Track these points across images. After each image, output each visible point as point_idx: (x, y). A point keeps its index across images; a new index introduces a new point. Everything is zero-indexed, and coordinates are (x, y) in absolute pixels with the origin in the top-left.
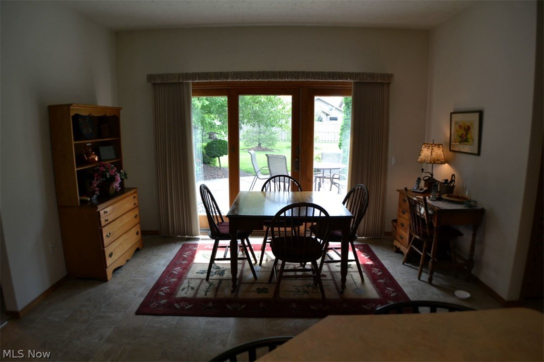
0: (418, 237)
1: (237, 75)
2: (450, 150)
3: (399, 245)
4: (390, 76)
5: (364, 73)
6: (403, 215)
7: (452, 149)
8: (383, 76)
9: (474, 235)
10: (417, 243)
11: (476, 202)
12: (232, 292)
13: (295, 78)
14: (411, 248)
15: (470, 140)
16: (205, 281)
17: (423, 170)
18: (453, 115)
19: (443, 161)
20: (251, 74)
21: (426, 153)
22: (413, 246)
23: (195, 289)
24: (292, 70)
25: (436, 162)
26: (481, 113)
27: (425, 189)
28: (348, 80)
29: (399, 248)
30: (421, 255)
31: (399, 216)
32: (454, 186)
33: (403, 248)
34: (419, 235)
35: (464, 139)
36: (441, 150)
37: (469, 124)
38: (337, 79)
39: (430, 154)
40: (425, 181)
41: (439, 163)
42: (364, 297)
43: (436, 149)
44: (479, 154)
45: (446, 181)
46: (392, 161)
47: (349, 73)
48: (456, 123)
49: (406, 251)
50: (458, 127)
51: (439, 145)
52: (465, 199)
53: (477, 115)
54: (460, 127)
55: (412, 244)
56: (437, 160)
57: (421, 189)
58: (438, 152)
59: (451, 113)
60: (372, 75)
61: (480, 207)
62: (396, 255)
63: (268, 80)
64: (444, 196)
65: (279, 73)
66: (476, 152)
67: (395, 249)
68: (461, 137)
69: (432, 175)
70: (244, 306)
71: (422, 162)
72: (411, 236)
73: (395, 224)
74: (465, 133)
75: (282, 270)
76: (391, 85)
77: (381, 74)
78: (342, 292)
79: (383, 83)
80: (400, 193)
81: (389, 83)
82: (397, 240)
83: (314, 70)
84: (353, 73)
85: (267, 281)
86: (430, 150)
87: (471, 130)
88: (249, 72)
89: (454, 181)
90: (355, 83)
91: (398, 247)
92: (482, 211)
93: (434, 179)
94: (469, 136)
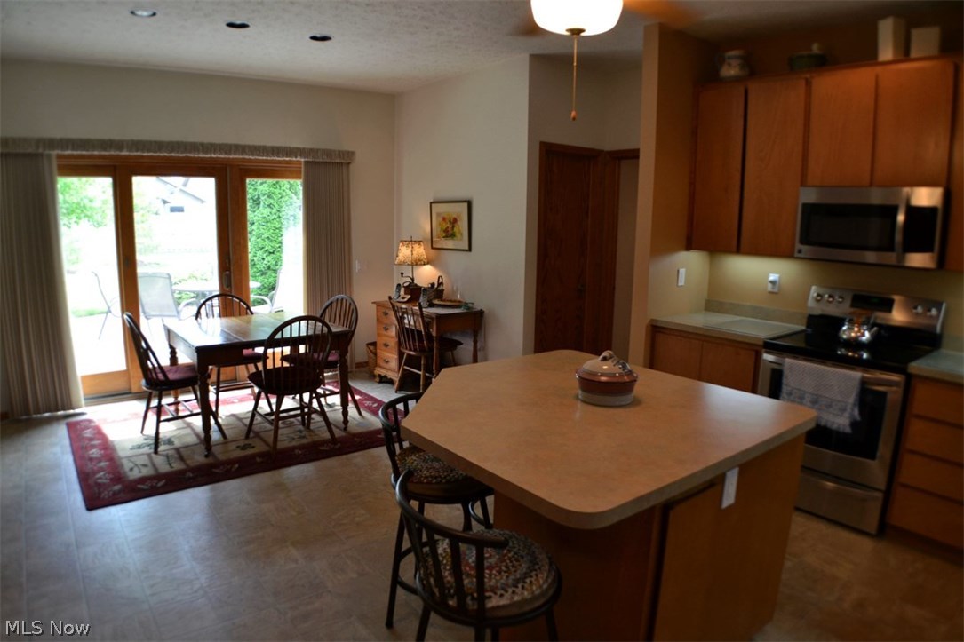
0: (412, 353)
1: (137, 145)
2: (432, 248)
3: (383, 372)
4: (351, 154)
5: (318, 150)
6: (385, 333)
7: (434, 246)
8: (343, 154)
9: (475, 342)
10: (411, 361)
11: (473, 303)
12: (207, 456)
13: (226, 153)
14: (404, 369)
15: (457, 234)
16: (153, 455)
17: (402, 274)
18: (433, 205)
19: (426, 261)
20: (160, 145)
21: (405, 252)
22: (406, 367)
23: (149, 464)
24: (221, 142)
25: (417, 263)
26: (469, 203)
27: (409, 297)
28: (299, 159)
29: (385, 376)
30: (420, 375)
31: (379, 335)
32: (443, 290)
33: (391, 375)
34: (415, 350)
35: (449, 234)
36: (422, 247)
37: (454, 216)
38: (283, 156)
39: (410, 253)
40: (406, 287)
41: (421, 265)
42: (372, 429)
43: (416, 246)
44: (470, 250)
45: (433, 285)
46: (357, 266)
47: (298, 149)
48: (438, 215)
49: (396, 377)
50: (441, 219)
51: (420, 241)
52: (460, 302)
53: (466, 205)
54: (444, 219)
55: (405, 365)
56: (420, 260)
57: (403, 298)
58: (420, 251)
59: (431, 203)
60: (328, 153)
61: (479, 309)
62: (381, 385)
63: (184, 155)
64: (436, 302)
65: (202, 144)
66: (467, 248)
67: (378, 379)
68: (446, 231)
69: (413, 279)
70: (237, 466)
71: (402, 264)
72: (401, 354)
73: (372, 348)
74: (450, 226)
75: (278, 411)
76: (351, 166)
77: (340, 152)
78: (345, 429)
79: (341, 164)
80: (378, 306)
81: (349, 164)
82: (380, 367)
83: (251, 143)
84: (304, 149)
85: (243, 437)
86: (410, 249)
87: (459, 223)
88: (156, 142)
89: (442, 283)
90: (305, 162)
91: (383, 375)
92: (481, 313)
93: (416, 285)
94: (455, 229)
